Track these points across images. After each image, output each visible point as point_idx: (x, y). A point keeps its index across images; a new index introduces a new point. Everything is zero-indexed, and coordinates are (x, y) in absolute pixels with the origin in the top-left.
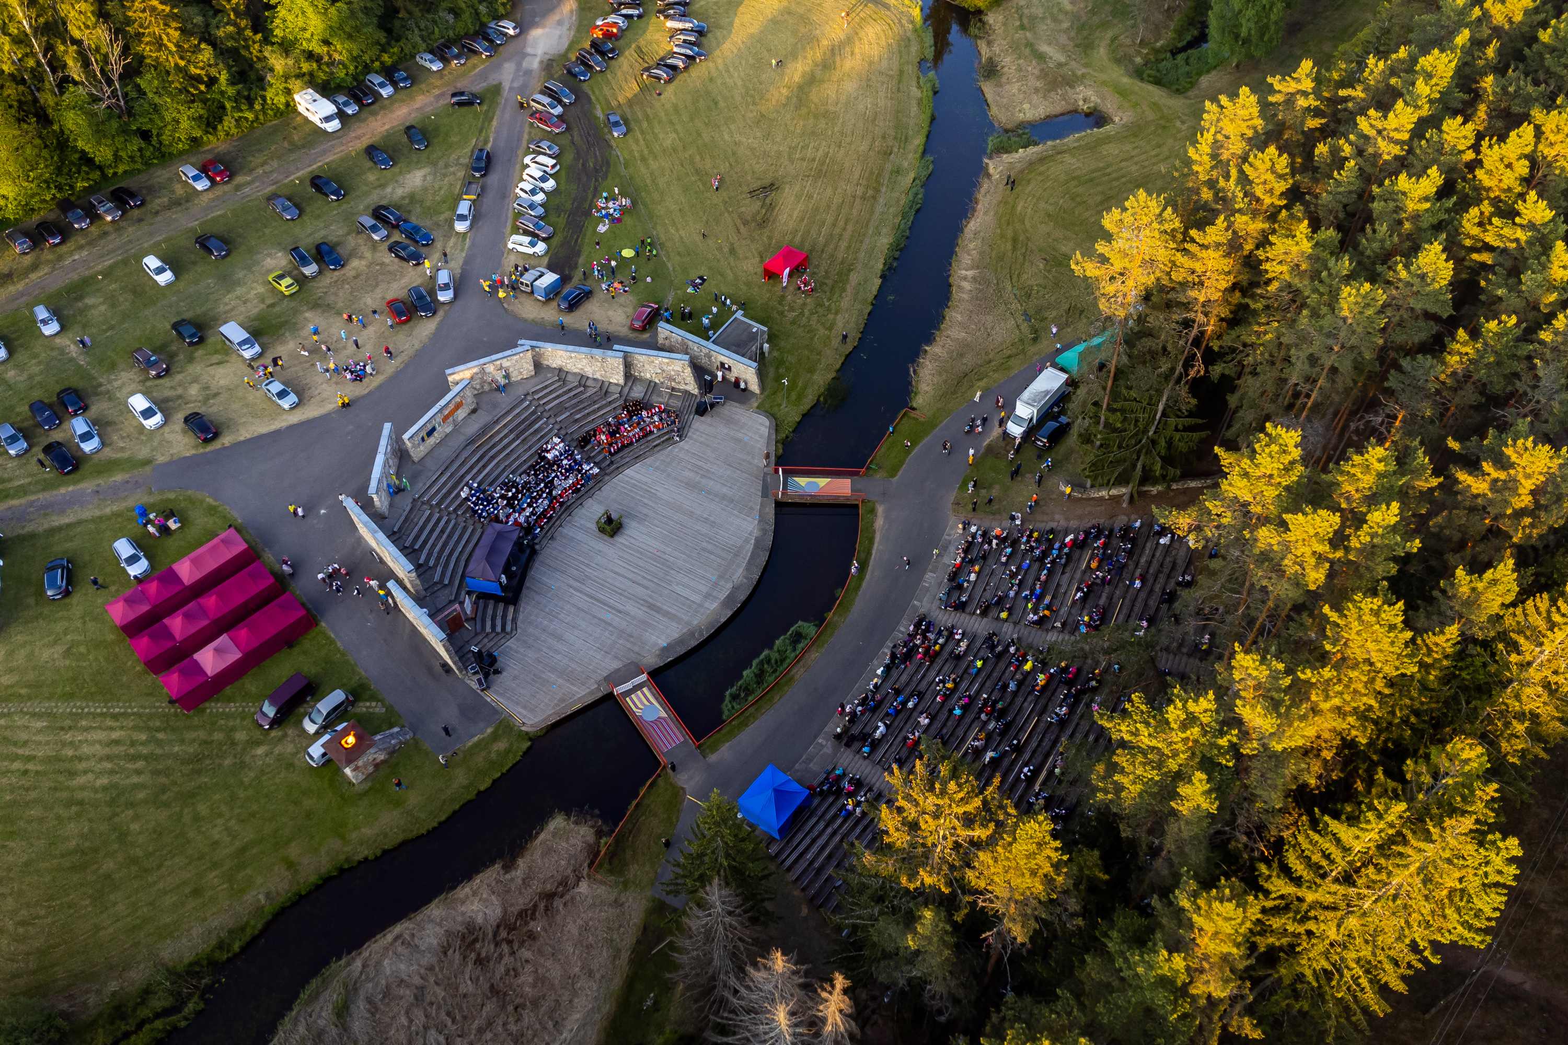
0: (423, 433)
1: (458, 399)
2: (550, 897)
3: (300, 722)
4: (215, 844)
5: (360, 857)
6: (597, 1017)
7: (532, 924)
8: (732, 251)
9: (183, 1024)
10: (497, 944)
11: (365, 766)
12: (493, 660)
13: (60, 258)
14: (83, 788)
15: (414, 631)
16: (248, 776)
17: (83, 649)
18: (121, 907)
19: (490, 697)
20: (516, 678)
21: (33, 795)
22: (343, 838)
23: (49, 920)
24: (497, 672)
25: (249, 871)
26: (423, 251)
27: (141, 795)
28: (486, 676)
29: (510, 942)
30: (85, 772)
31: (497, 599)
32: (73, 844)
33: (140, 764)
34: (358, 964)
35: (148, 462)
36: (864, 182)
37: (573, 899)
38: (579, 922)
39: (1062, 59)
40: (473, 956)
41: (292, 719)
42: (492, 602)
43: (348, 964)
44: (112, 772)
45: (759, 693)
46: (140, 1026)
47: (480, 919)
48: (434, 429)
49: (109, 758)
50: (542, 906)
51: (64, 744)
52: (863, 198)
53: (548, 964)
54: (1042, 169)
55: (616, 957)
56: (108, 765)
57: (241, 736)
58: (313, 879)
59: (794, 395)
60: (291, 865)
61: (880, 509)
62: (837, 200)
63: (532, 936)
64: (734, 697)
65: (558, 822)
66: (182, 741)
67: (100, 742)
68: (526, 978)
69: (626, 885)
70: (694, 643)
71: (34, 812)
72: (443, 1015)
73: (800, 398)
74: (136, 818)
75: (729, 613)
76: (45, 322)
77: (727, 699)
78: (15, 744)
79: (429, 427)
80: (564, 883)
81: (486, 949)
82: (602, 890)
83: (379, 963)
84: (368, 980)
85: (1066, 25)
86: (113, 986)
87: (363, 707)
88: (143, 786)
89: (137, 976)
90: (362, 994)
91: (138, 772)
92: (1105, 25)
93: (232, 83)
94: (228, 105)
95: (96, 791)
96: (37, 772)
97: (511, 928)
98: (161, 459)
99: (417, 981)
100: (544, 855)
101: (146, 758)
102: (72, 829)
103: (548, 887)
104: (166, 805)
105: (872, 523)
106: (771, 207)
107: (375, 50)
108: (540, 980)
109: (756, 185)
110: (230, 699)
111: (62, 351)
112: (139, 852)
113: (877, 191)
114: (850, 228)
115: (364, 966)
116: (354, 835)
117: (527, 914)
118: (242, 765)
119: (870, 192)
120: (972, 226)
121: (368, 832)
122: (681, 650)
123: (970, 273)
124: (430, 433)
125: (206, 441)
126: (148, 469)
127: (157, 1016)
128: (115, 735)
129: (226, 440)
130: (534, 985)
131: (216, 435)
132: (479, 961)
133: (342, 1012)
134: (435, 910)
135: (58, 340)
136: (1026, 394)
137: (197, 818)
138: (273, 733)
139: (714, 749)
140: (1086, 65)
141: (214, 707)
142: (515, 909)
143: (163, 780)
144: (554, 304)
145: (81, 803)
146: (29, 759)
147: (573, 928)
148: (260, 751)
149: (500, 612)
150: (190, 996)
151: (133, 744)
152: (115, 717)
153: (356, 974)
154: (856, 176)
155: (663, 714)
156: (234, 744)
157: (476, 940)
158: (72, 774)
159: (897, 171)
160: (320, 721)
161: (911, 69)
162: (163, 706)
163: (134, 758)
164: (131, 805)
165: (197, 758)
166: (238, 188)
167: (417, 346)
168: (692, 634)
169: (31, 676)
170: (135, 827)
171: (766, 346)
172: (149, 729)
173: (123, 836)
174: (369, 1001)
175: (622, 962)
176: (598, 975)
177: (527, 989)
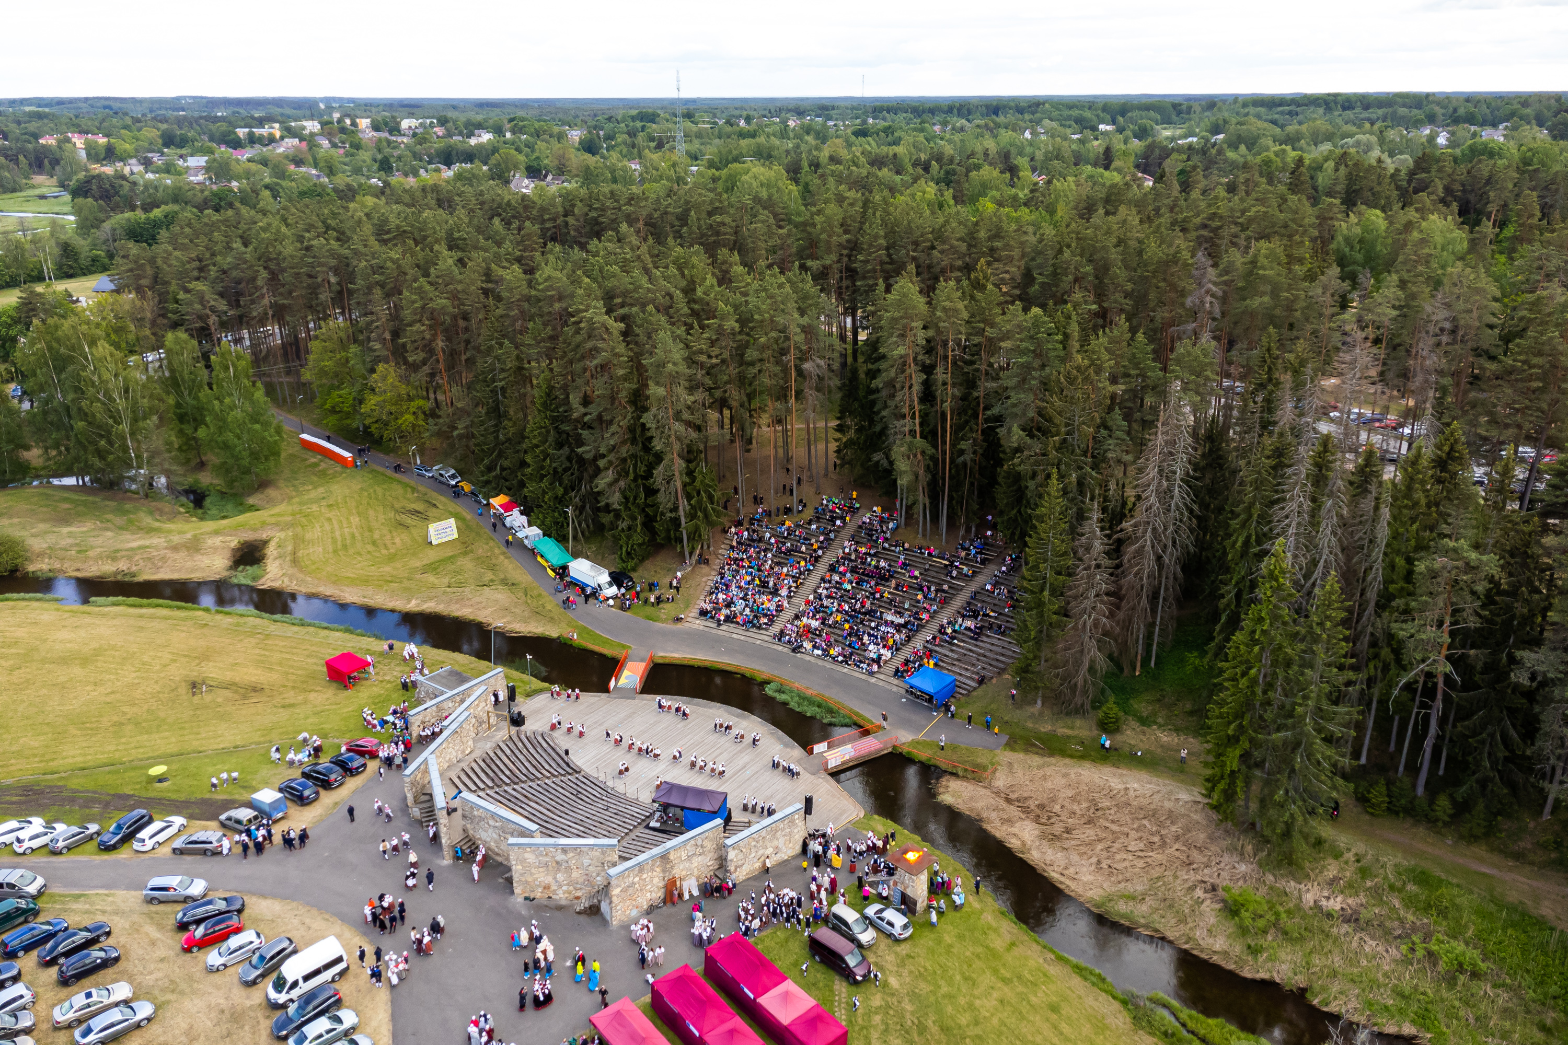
2: (1008, 800)
6: (1095, 769)
7: (1032, 807)
10: (1053, 824)
25: (1025, 973)
29: (1049, 818)
37: (1008, 788)
38: (1027, 783)
40: (1065, 834)
47: (1036, 833)
50: (1017, 803)
52: (264, 640)
55: (1050, 765)
60: (1012, 946)
61: (662, 655)
65: (947, 798)
68: (1075, 807)
70: (780, 733)
80: (997, 793)
82: (1000, 775)
84: (1101, 886)
90: (1113, 888)
97: (1038, 816)
99: (1093, 860)
100: (976, 801)
103: (1001, 801)
105: (675, 658)
106: (232, 684)
108: (1073, 799)
109: (184, 691)
117: (1026, 810)
123: (413, 603)
130: (1079, 803)
132: (1068, 831)
133: (1131, 898)
134: (1034, 856)
142: (1023, 815)
147: (1032, 786)
155: (849, 745)
168: (772, 733)
175: (1053, 760)
176: (1064, 771)
177: (1085, 805)
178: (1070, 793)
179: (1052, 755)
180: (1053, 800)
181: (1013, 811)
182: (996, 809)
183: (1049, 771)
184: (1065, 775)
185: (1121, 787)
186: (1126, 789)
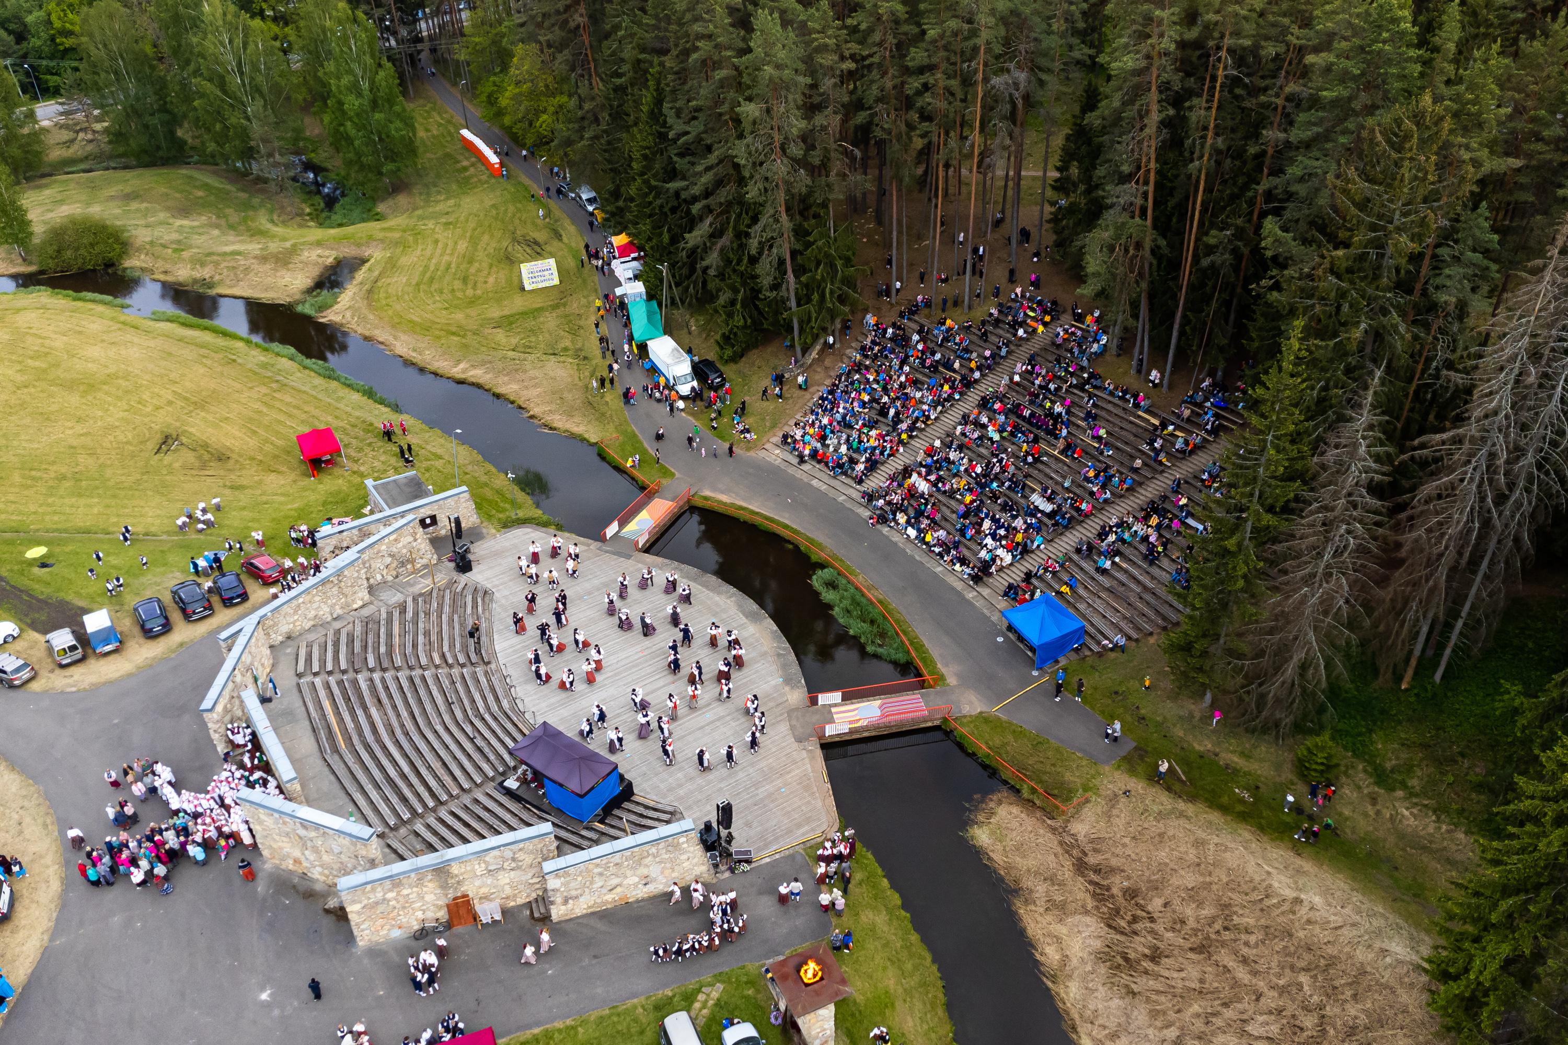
2: (1081, 867)
6: (1255, 845)
7: (1115, 891)
8: (235, 488)
10: (1135, 933)
19: (764, 857)
29: (1135, 919)
36: (254, 384)
37: (1092, 841)
38: (1127, 840)
39: (257, 246)
40: (1146, 964)
47: (1098, 944)
50: (1093, 877)
52: (275, 391)
53: (1175, 881)
54: (382, 295)
59: (504, 505)
61: (707, 493)
62: (256, 405)
63: (1131, 894)
65: (982, 836)
68: (1189, 911)
69: (1089, 788)
70: (794, 657)
73: (509, 502)
75: (769, 621)
80: (1067, 848)
81: (1139, 946)
82: (1089, 812)
85: (215, 232)
92: (247, 219)
97: (1116, 914)
103: (1068, 864)
105: (720, 502)
106: (203, 446)
108: (1193, 895)
109: (150, 446)
113: (277, 381)
114: (308, 409)
117: (1101, 894)
119: (273, 385)
123: (462, 367)
130: (1200, 904)
132: (1155, 956)
139: (940, 677)
140: (283, 241)
142: (1090, 903)
144: (134, 640)
154: (238, 386)
155: (879, 702)
157: (1123, 956)
168: (779, 655)
175: (1190, 809)
178: (1190, 879)
179: (1192, 798)
181: (1079, 891)
182: (1051, 879)
183: (1174, 827)
184: (1199, 844)
185: (1290, 894)
186: (1298, 901)
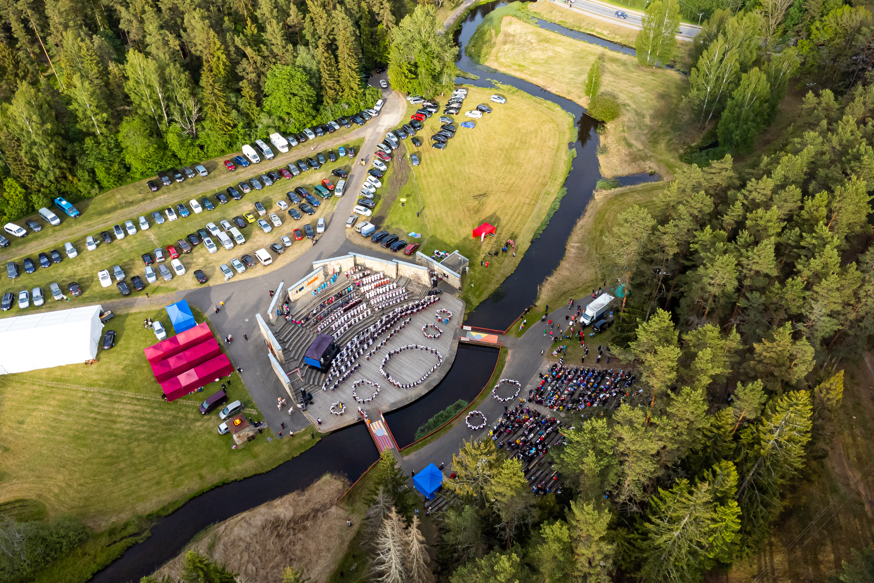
0: (298, 289)
1: (316, 276)
2: (316, 511)
3: (218, 413)
4: (171, 463)
5: (233, 479)
6: (328, 570)
7: (306, 522)
8: (460, 223)
9: (141, 541)
10: (288, 529)
11: (243, 436)
12: (311, 397)
13: (155, 197)
14: (118, 429)
15: (277, 379)
16: (191, 434)
17: (130, 368)
18: (124, 485)
19: (306, 414)
20: (320, 407)
21: (96, 429)
22: (227, 469)
23: (92, 485)
24: (312, 403)
25: (182, 477)
26: (314, 209)
27: (143, 436)
28: (306, 404)
29: (294, 529)
30: (121, 422)
31: (318, 369)
32: (109, 453)
33: (145, 422)
34: (223, 527)
35: (175, 289)
36: (530, 197)
37: (327, 513)
38: (328, 525)
39: (641, 148)
40: (276, 533)
41: (215, 411)
42: (315, 371)
43: (218, 527)
44: (132, 424)
45: (434, 430)
46: (121, 539)
47: (282, 516)
48: (303, 288)
49: (131, 418)
50: (312, 515)
51: (114, 409)
52: (529, 204)
53: (310, 542)
54: (621, 199)
55: (342, 543)
56: (131, 421)
57: (191, 416)
58: (210, 485)
59: (477, 293)
60: (201, 477)
61: (510, 352)
62: (516, 204)
63: (305, 528)
64: (422, 431)
65: (327, 477)
66: (165, 414)
67: (129, 410)
68: (298, 547)
69: (353, 511)
70: (407, 403)
71: (96, 437)
72: (257, 558)
73: (480, 294)
74: (139, 446)
75: (427, 391)
76: (143, 224)
77: (419, 431)
78: (93, 406)
79: (301, 287)
81: (283, 530)
82: (341, 512)
83: (232, 529)
84: (226, 535)
85: (646, 132)
86: (114, 519)
87: (247, 411)
88: (144, 432)
89: (125, 516)
90: (222, 541)
91: (143, 426)
92: (666, 133)
93: (243, 128)
94: (240, 137)
95: (124, 431)
96: (101, 420)
97: (296, 523)
98: (181, 289)
99: (248, 539)
100: (318, 491)
101: (148, 420)
102: (110, 446)
103: (317, 506)
104: (152, 442)
105: (505, 358)
106: (483, 204)
107: (310, 118)
108: (305, 549)
109: (477, 193)
110: (189, 399)
111: (148, 237)
112: (136, 461)
113: (537, 202)
114: (520, 218)
115: (226, 529)
116: (232, 468)
117: (305, 518)
118: (189, 429)
119: (533, 202)
120: (581, 223)
121: (239, 468)
122: (400, 405)
123: (576, 245)
124: (300, 290)
125: (202, 283)
126: (174, 292)
127: (130, 536)
128: (137, 408)
129: (211, 283)
130: (301, 551)
131: (207, 281)
132: (279, 536)
133: (211, 548)
134: (262, 509)
135: (147, 232)
136: (592, 305)
137: (165, 450)
138: (206, 417)
139: (407, 454)
140: (653, 152)
141: (181, 401)
142: (300, 514)
143: (153, 431)
144: (370, 238)
145: (116, 436)
146: (98, 413)
147: (324, 527)
148: (198, 424)
149: (318, 376)
150: (146, 529)
151: (144, 413)
152: (138, 400)
153: (221, 532)
154: (527, 194)
155: (386, 434)
156: (187, 419)
157: (278, 526)
158: (114, 422)
159: (548, 193)
160: (227, 413)
161: (565, 147)
162: (159, 398)
163: (142, 419)
164: (137, 440)
165: (170, 423)
166: (237, 174)
167: (304, 251)
168: (407, 399)
169: (106, 377)
170: (137, 450)
171: (467, 268)
172: (152, 407)
173: (131, 453)
174: (225, 545)
176: (332, 551)
177: (298, 552)
180: (307, 536)
181: (305, 510)
182: (307, 501)
